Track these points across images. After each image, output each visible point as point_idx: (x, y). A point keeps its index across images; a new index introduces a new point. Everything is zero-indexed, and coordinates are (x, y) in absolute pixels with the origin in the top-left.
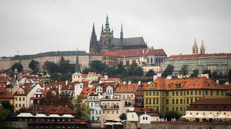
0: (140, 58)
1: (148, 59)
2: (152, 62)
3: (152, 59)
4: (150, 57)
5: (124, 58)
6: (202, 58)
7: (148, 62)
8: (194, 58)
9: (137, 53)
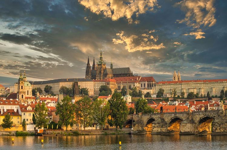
0: (135, 83)
1: (142, 84)
2: (145, 86)
3: (144, 84)
4: (143, 83)
5: (121, 84)
6: (185, 83)
7: (142, 86)
8: (178, 83)
9: (132, 80)
